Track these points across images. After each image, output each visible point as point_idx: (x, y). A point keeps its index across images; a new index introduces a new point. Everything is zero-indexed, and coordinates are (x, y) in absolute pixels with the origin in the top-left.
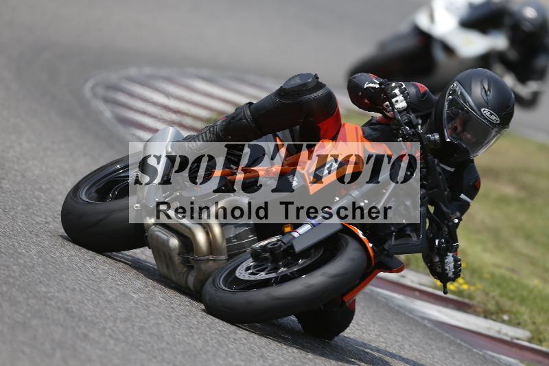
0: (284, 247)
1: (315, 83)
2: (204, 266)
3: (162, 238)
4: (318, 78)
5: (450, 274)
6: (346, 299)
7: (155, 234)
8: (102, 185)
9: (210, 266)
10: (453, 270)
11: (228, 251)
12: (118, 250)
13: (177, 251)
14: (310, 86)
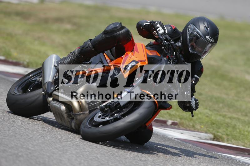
0: (115, 104)
1: (121, 26)
2: (79, 117)
3: (57, 106)
4: (122, 24)
5: (194, 107)
6: (147, 125)
7: (54, 105)
8: (24, 85)
9: (81, 117)
10: (195, 105)
11: (89, 109)
12: (37, 115)
13: (65, 112)
14: (119, 28)
